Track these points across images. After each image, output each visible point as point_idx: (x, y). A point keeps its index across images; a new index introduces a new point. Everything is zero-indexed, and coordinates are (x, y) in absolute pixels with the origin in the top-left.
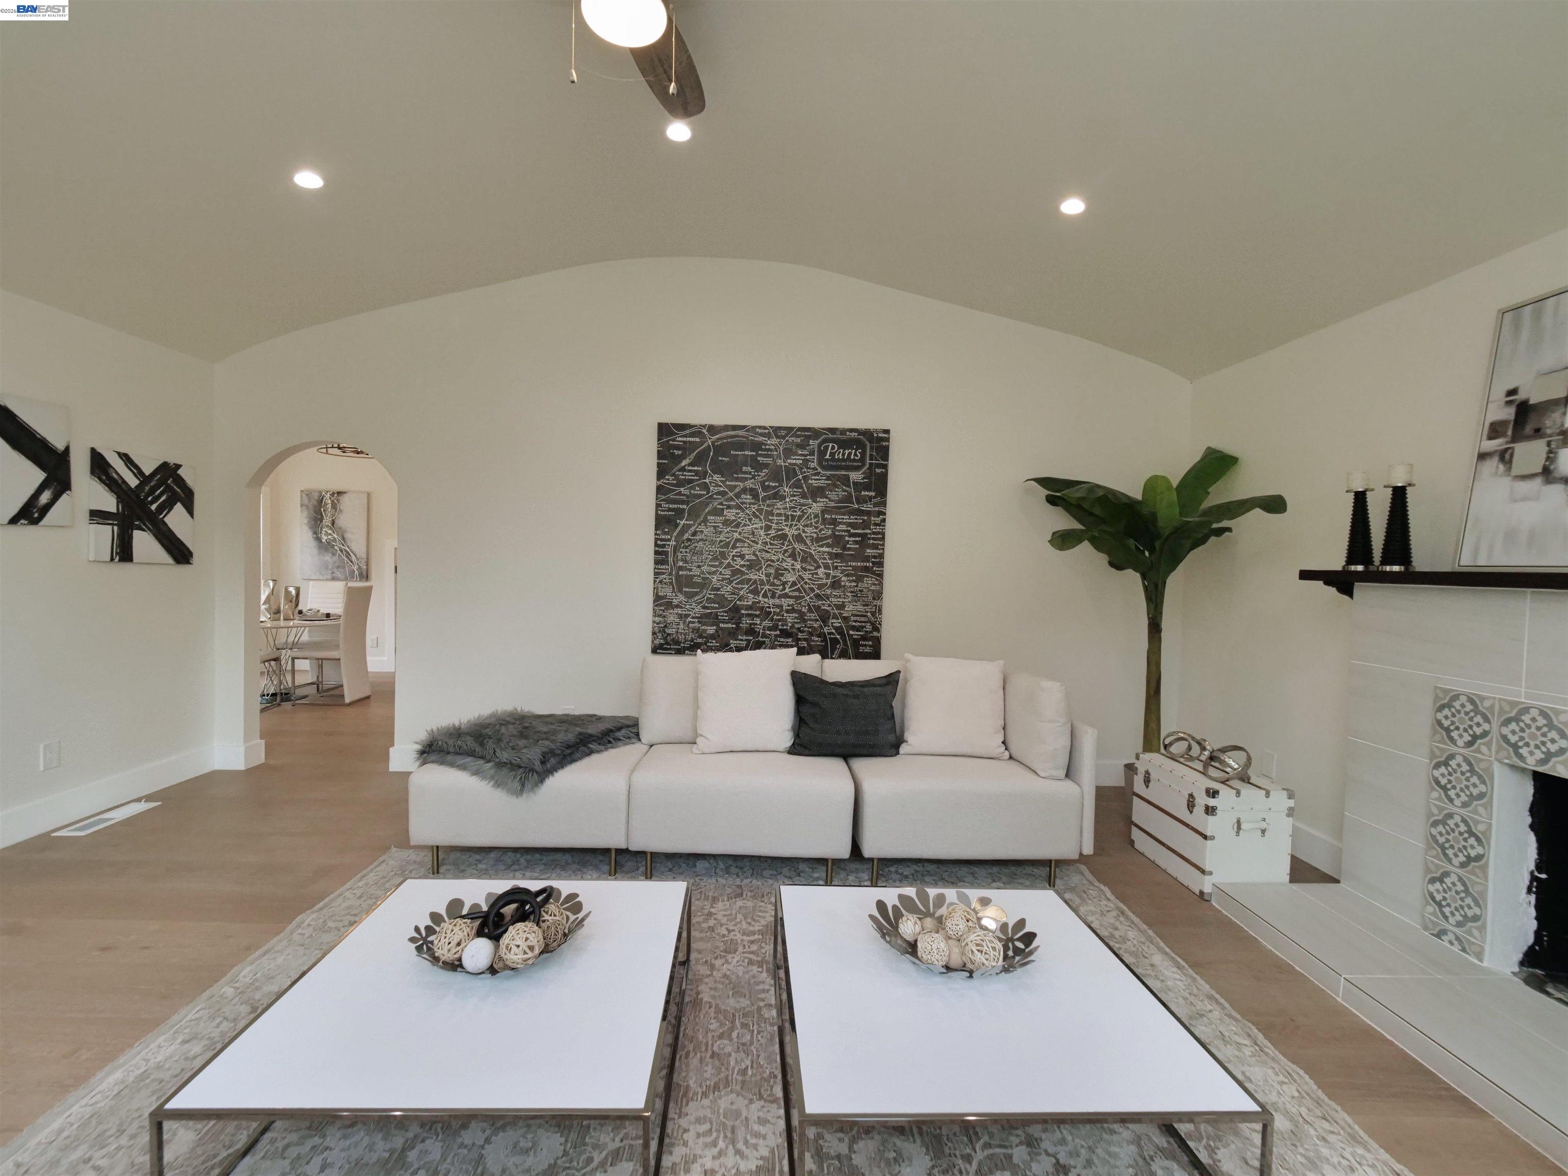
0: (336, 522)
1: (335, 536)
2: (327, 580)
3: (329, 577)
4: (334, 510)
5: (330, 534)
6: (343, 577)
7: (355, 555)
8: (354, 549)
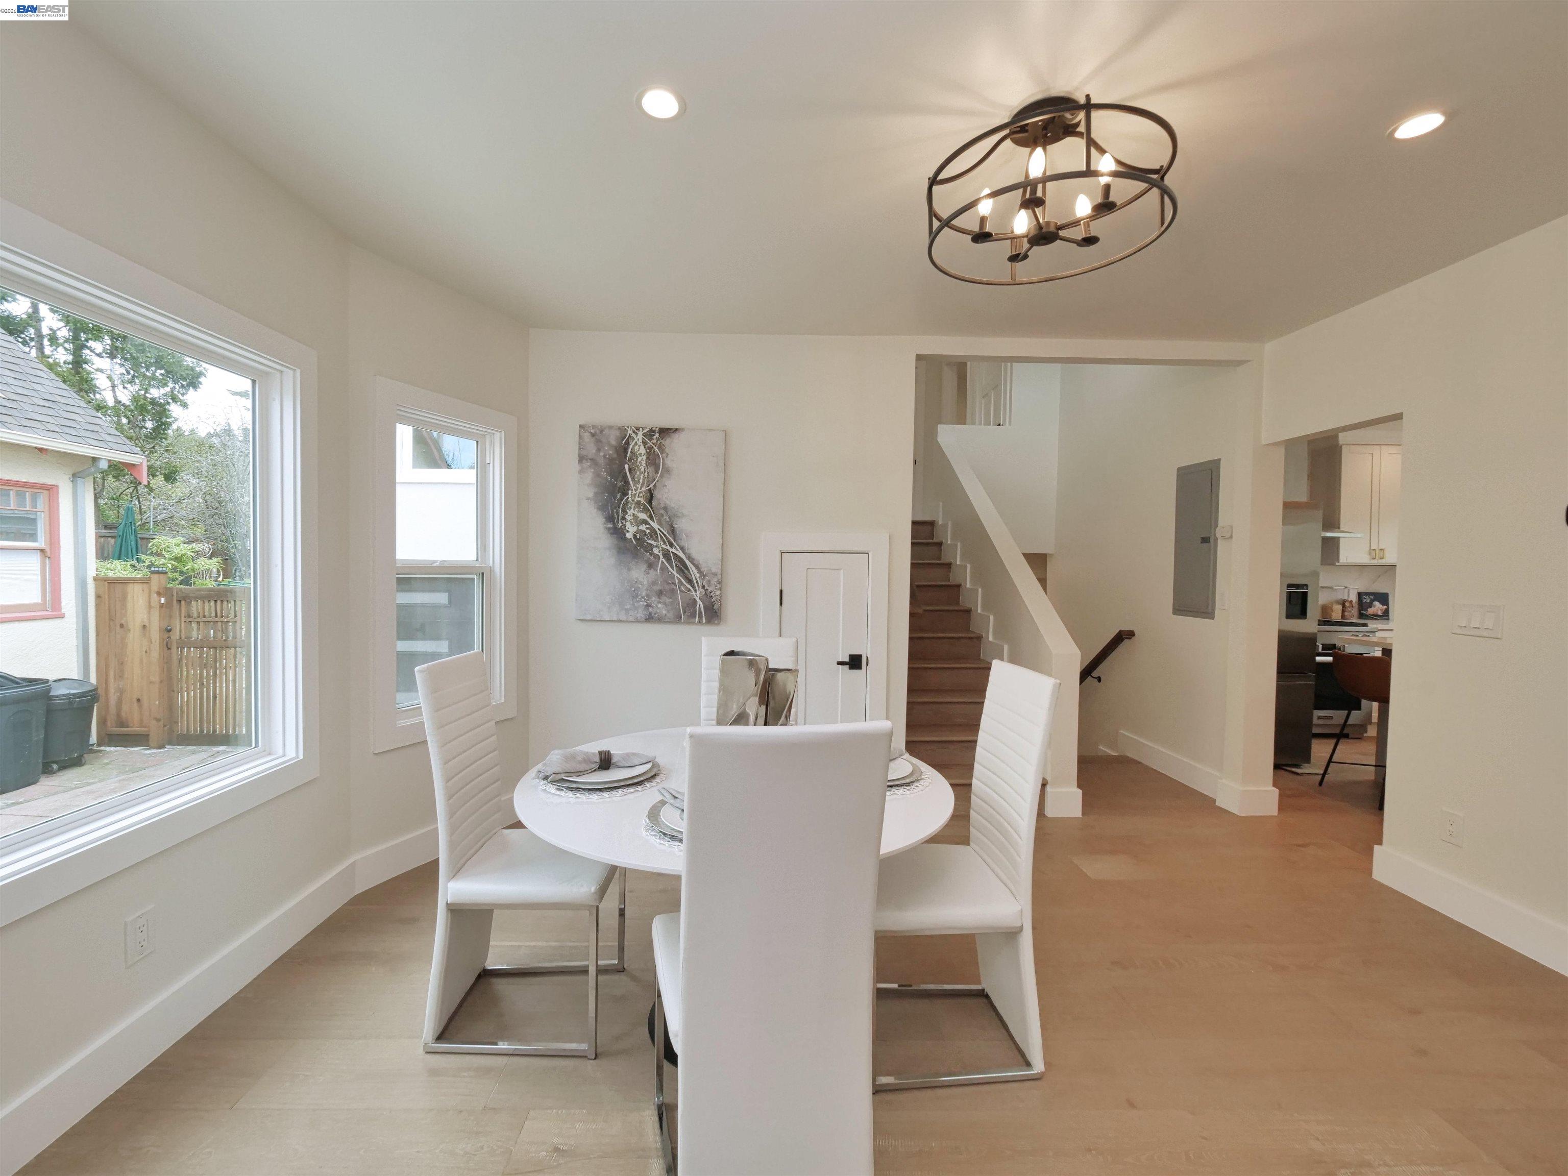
0: (655, 493)
1: (655, 526)
2: (637, 621)
3: (641, 614)
4: (651, 469)
5: (646, 523)
6: (670, 615)
7: (697, 567)
8: (694, 555)
